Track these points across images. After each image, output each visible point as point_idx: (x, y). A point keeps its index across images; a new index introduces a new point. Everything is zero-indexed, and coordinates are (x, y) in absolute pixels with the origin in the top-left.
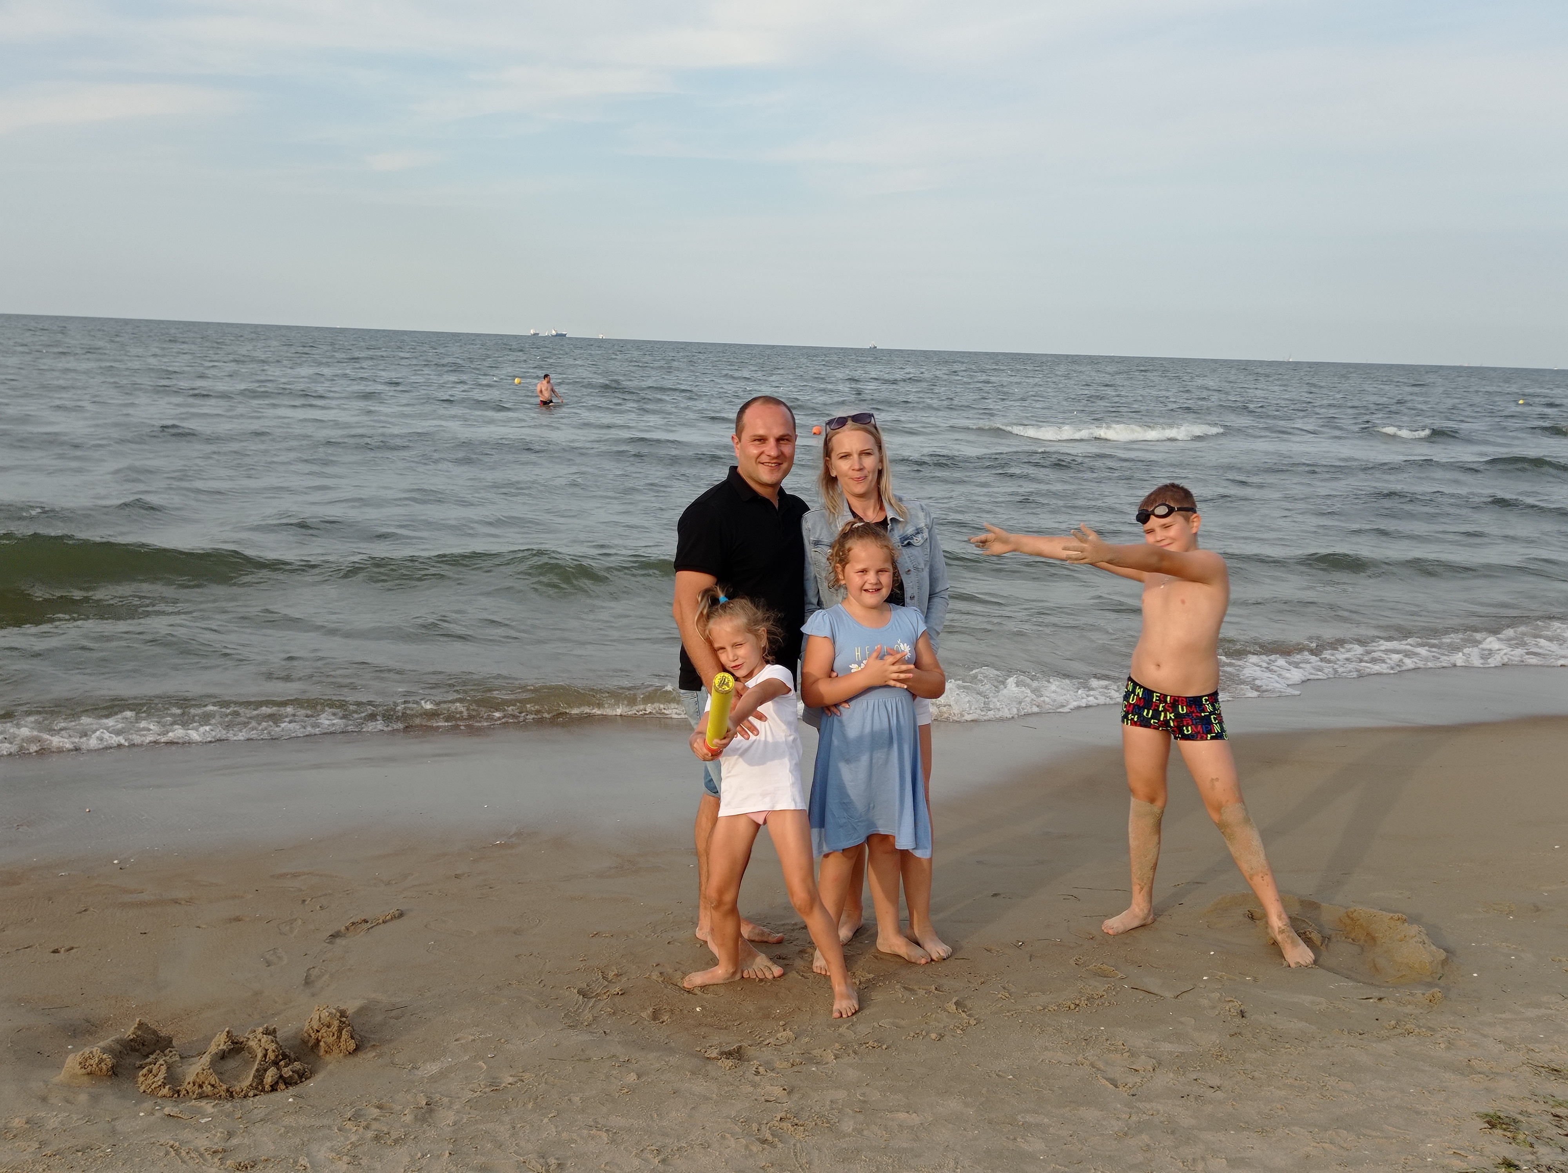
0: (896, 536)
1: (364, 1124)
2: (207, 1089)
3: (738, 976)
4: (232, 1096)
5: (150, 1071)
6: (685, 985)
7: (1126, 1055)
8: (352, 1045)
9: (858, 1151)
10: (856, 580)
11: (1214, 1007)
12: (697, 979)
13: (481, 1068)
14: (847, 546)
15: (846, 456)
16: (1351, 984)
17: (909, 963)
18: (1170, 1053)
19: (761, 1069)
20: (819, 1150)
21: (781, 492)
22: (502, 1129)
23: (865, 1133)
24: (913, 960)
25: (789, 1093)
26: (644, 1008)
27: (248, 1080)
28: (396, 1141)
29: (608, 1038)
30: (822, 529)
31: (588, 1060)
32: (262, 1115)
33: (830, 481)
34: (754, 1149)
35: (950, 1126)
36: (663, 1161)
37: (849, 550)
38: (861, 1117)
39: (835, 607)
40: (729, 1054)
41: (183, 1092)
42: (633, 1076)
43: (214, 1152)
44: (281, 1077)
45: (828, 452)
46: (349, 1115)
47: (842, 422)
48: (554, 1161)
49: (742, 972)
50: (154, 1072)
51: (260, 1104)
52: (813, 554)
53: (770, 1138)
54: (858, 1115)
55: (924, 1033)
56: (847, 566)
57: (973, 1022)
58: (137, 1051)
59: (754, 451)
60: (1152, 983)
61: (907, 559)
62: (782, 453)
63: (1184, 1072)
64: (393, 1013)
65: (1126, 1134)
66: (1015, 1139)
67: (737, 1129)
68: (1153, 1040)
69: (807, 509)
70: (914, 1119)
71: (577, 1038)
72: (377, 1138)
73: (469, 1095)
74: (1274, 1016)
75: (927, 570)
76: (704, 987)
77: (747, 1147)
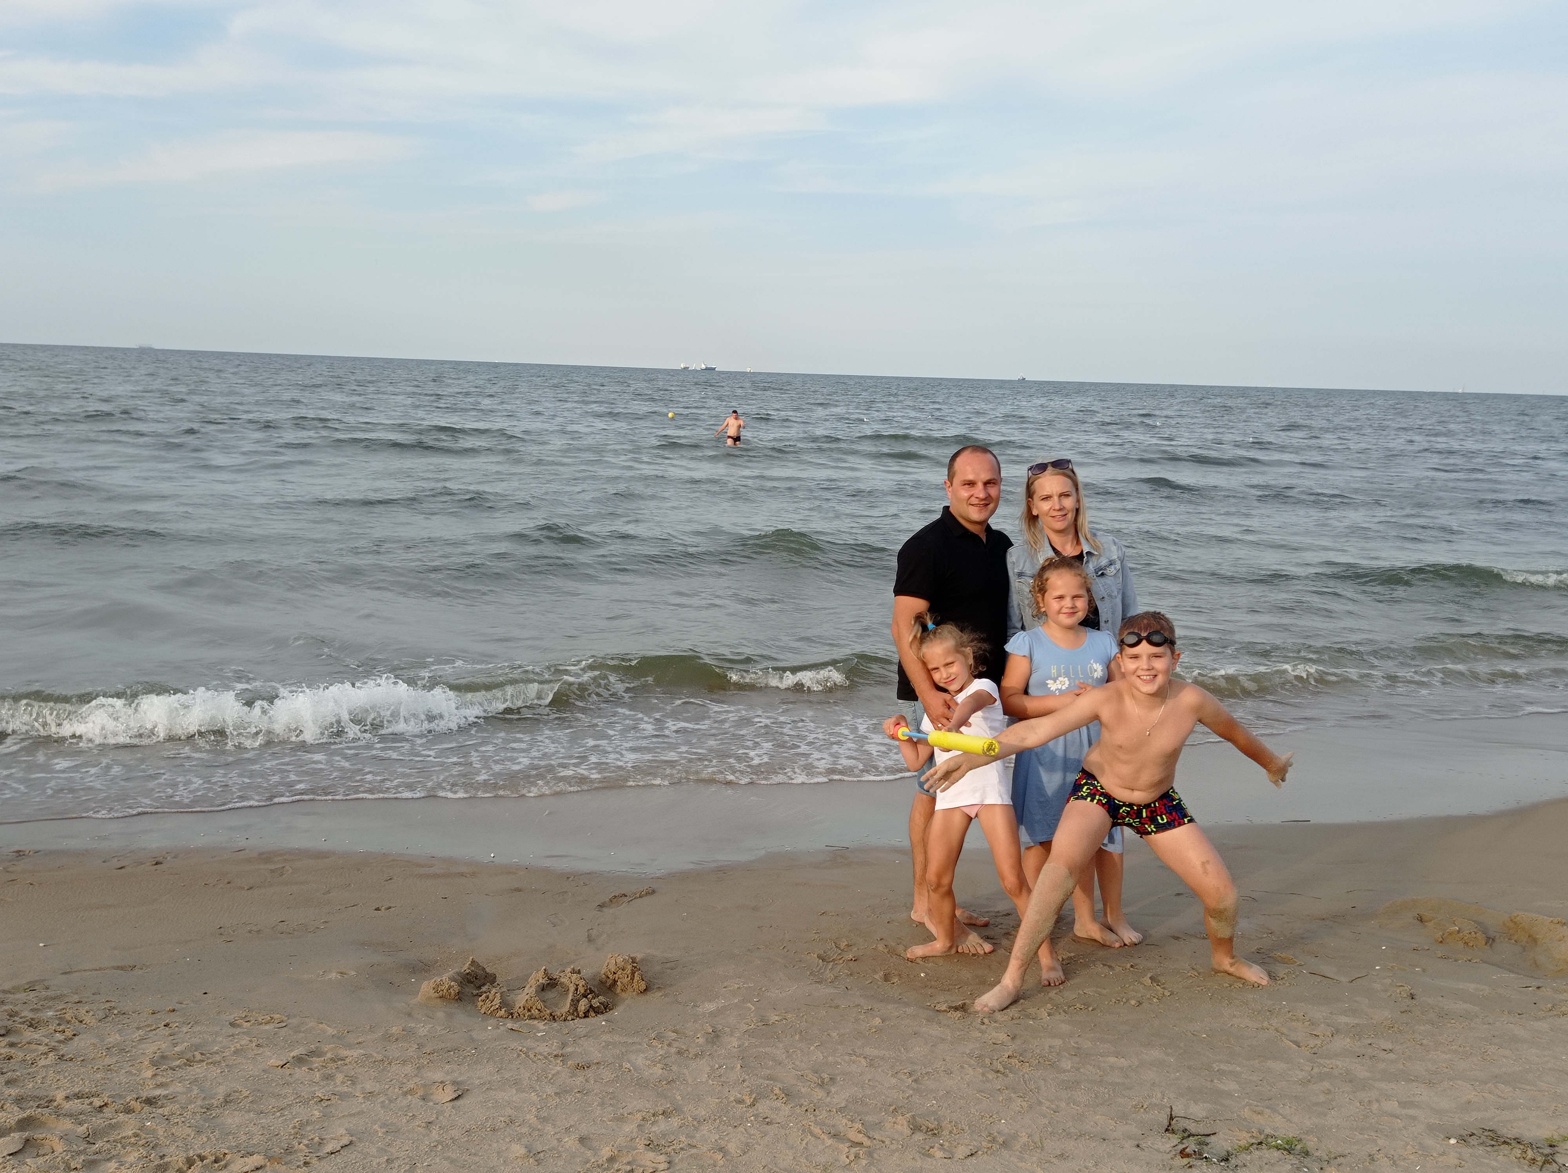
0: (1091, 567)
1: (666, 1042)
2: (535, 1012)
3: (953, 951)
4: (554, 1019)
5: (487, 997)
6: (908, 956)
7: (1307, 1023)
8: (643, 986)
9: (1078, 1083)
10: (1055, 605)
11: (1386, 991)
12: (919, 951)
13: (750, 1009)
14: (1045, 577)
15: (1047, 498)
16: (1512, 975)
17: (1103, 946)
18: (1347, 1024)
19: (986, 1021)
20: (1044, 1080)
21: (988, 528)
22: (778, 1052)
23: (1082, 1070)
24: (1108, 944)
25: (1013, 1039)
26: (875, 972)
27: (566, 1006)
28: (696, 1055)
29: (850, 992)
30: (1025, 562)
31: (837, 1007)
32: (584, 1032)
33: (1032, 519)
34: (990, 1077)
35: (1155, 1069)
36: (916, 1081)
37: (1047, 580)
38: (1076, 1059)
39: (1035, 630)
40: (956, 1009)
41: (516, 1014)
42: (877, 1021)
43: (555, 1056)
44: (591, 1006)
45: (1030, 493)
46: (653, 1036)
47: (1042, 467)
48: (826, 1076)
49: (957, 947)
50: (491, 998)
51: (581, 1026)
52: (1017, 584)
53: (1002, 1070)
54: (1074, 1057)
55: (1124, 1000)
56: (1046, 594)
57: (1167, 993)
58: (472, 982)
59: (964, 493)
60: (1328, 969)
61: (1102, 588)
62: (990, 495)
63: (1360, 1039)
64: (668, 965)
65: (1309, 1081)
66: (1212, 1081)
67: (972, 1062)
68: (1331, 1013)
69: (1011, 544)
70: (1123, 1062)
71: (824, 991)
72: (679, 1053)
73: (746, 1027)
74: (1441, 999)
75: (1120, 597)
76: (924, 958)
77: (983, 1074)
